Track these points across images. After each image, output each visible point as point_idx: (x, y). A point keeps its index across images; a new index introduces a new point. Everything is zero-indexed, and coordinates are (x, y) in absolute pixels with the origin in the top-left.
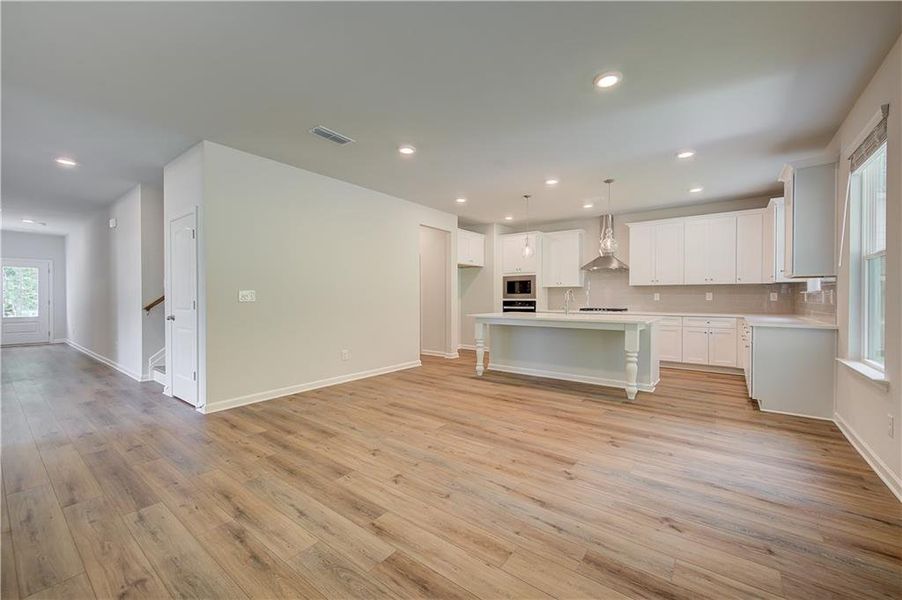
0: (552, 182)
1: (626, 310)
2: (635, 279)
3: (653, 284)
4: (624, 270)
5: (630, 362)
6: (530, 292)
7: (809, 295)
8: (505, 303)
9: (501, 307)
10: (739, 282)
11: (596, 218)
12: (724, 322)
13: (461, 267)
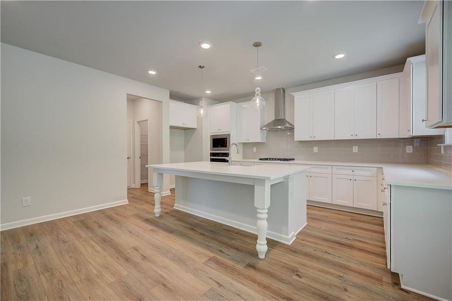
0: (206, 46)
1: (294, 159)
2: (299, 135)
3: (311, 139)
4: (292, 129)
5: (261, 219)
6: (226, 146)
7: (446, 147)
8: (213, 155)
9: (209, 157)
10: (379, 137)
11: (273, 91)
12: (366, 171)
13: (171, 127)
